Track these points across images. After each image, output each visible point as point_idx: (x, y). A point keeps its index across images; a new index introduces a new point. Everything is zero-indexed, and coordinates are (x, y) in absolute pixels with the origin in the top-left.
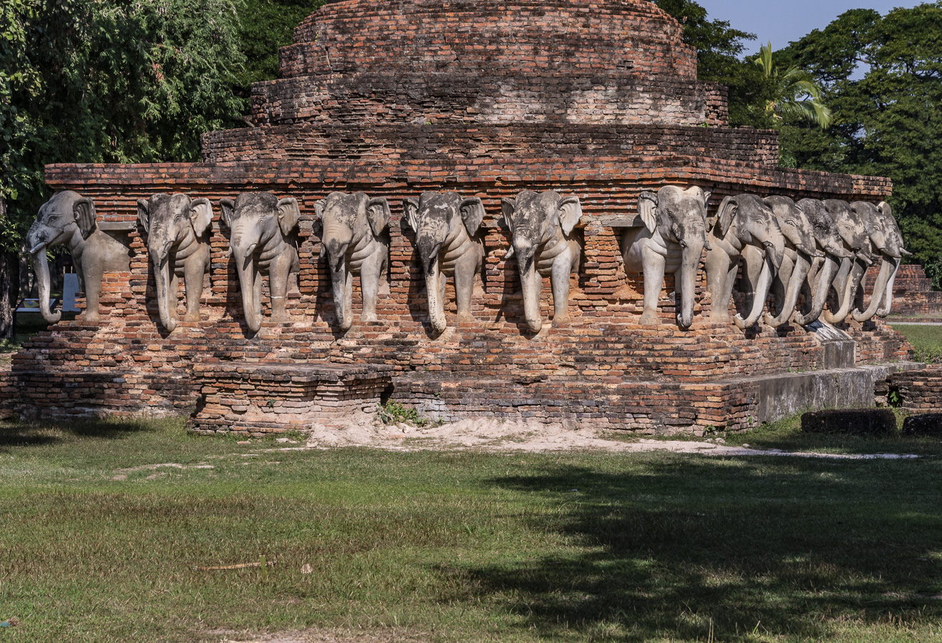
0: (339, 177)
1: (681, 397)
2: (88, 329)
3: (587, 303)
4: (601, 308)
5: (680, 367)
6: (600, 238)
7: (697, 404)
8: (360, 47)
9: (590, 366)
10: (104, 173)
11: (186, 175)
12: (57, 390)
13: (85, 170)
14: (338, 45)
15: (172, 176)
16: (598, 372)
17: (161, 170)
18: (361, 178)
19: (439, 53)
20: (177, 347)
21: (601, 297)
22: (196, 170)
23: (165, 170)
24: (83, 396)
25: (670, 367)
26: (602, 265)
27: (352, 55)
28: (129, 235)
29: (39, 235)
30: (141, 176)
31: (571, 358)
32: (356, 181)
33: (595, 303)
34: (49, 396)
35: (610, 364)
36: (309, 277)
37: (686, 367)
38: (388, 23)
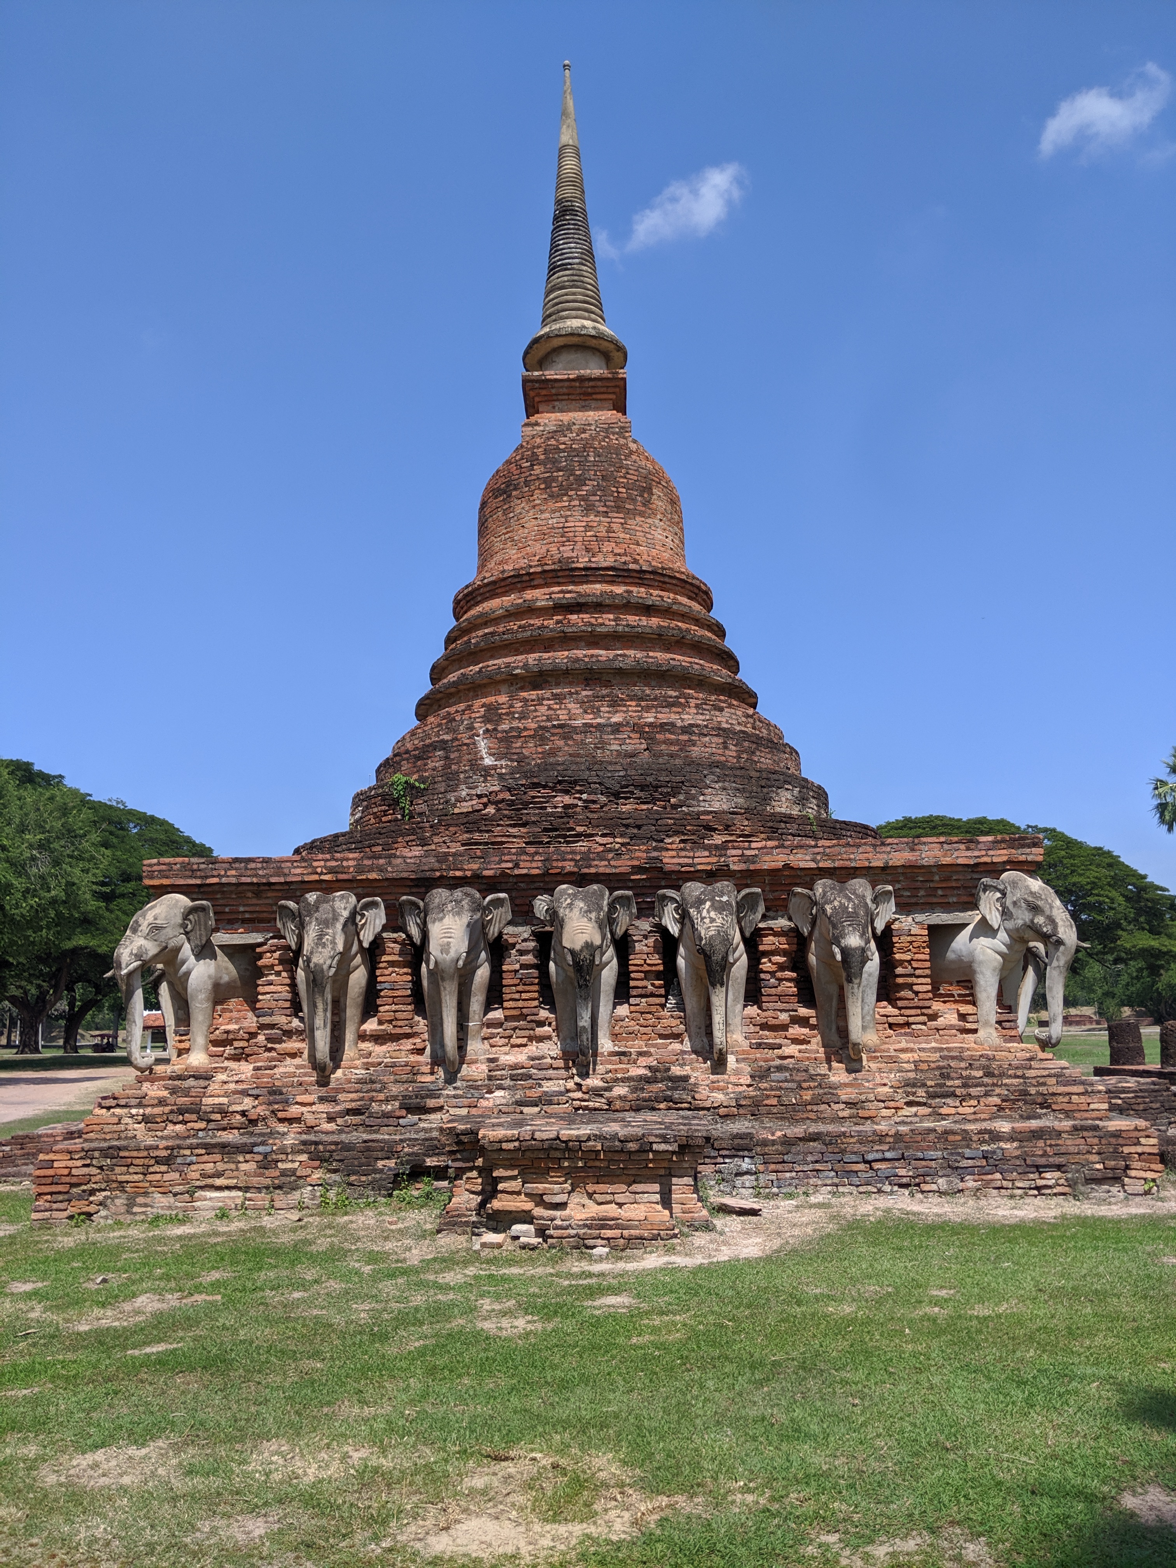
0: (569, 866)
1: (1104, 1141)
2: (196, 1077)
3: (901, 1020)
4: (920, 1026)
5: (1075, 1098)
6: (914, 939)
7: (1126, 1150)
8: (530, 736)
9: (949, 1101)
10: (232, 868)
11: (351, 869)
12: (164, 1168)
13: (202, 866)
14: (499, 735)
15: (331, 871)
16: (961, 1110)
17: (315, 864)
18: (601, 867)
19: (628, 741)
20: (341, 1097)
21: (919, 1011)
22: (367, 862)
23: (322, 863)
24: (204, 1176)
25: (1060, 1099)
26: (918, 972)
27: (519, 744)
28: (258, 950)
29: (134, 952)
30: (286, 871)
31: (921, 1092)
32: (593, 870)
33: (911, 1020)
34: (150, 1177)
35: (978, 1098)
36: (517, 996)
37: (1083, 1099)
38: (558, 712)
